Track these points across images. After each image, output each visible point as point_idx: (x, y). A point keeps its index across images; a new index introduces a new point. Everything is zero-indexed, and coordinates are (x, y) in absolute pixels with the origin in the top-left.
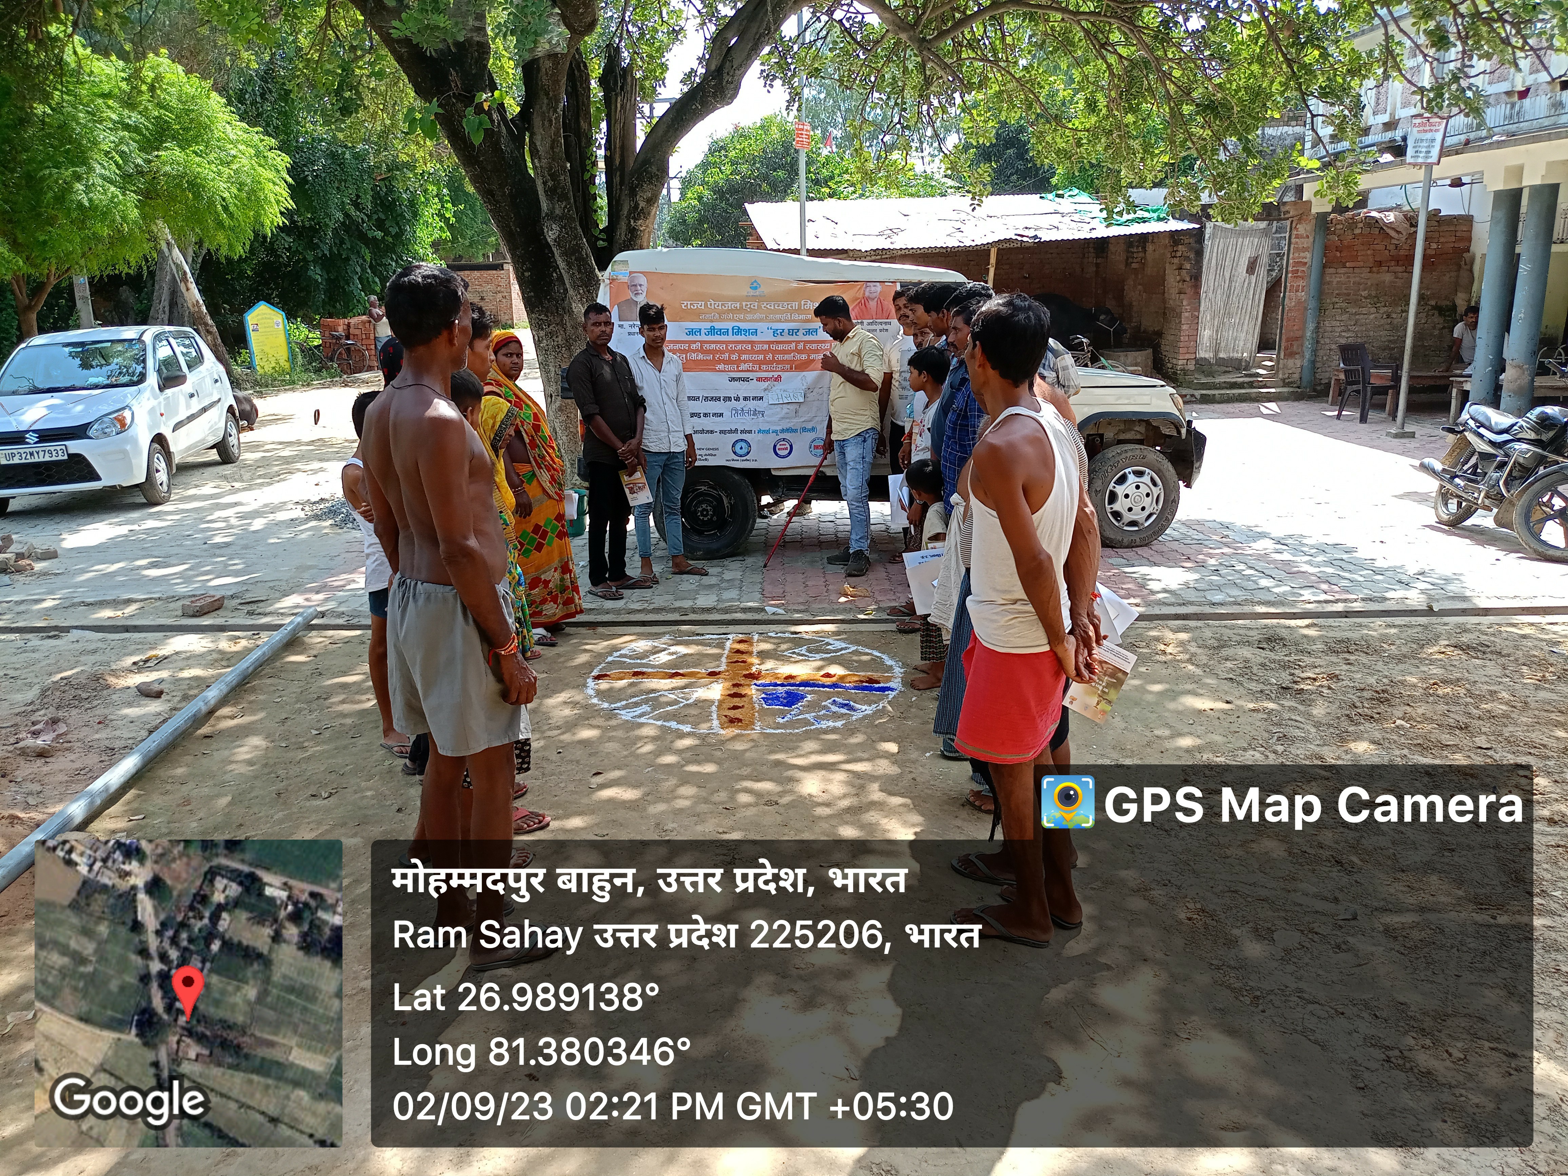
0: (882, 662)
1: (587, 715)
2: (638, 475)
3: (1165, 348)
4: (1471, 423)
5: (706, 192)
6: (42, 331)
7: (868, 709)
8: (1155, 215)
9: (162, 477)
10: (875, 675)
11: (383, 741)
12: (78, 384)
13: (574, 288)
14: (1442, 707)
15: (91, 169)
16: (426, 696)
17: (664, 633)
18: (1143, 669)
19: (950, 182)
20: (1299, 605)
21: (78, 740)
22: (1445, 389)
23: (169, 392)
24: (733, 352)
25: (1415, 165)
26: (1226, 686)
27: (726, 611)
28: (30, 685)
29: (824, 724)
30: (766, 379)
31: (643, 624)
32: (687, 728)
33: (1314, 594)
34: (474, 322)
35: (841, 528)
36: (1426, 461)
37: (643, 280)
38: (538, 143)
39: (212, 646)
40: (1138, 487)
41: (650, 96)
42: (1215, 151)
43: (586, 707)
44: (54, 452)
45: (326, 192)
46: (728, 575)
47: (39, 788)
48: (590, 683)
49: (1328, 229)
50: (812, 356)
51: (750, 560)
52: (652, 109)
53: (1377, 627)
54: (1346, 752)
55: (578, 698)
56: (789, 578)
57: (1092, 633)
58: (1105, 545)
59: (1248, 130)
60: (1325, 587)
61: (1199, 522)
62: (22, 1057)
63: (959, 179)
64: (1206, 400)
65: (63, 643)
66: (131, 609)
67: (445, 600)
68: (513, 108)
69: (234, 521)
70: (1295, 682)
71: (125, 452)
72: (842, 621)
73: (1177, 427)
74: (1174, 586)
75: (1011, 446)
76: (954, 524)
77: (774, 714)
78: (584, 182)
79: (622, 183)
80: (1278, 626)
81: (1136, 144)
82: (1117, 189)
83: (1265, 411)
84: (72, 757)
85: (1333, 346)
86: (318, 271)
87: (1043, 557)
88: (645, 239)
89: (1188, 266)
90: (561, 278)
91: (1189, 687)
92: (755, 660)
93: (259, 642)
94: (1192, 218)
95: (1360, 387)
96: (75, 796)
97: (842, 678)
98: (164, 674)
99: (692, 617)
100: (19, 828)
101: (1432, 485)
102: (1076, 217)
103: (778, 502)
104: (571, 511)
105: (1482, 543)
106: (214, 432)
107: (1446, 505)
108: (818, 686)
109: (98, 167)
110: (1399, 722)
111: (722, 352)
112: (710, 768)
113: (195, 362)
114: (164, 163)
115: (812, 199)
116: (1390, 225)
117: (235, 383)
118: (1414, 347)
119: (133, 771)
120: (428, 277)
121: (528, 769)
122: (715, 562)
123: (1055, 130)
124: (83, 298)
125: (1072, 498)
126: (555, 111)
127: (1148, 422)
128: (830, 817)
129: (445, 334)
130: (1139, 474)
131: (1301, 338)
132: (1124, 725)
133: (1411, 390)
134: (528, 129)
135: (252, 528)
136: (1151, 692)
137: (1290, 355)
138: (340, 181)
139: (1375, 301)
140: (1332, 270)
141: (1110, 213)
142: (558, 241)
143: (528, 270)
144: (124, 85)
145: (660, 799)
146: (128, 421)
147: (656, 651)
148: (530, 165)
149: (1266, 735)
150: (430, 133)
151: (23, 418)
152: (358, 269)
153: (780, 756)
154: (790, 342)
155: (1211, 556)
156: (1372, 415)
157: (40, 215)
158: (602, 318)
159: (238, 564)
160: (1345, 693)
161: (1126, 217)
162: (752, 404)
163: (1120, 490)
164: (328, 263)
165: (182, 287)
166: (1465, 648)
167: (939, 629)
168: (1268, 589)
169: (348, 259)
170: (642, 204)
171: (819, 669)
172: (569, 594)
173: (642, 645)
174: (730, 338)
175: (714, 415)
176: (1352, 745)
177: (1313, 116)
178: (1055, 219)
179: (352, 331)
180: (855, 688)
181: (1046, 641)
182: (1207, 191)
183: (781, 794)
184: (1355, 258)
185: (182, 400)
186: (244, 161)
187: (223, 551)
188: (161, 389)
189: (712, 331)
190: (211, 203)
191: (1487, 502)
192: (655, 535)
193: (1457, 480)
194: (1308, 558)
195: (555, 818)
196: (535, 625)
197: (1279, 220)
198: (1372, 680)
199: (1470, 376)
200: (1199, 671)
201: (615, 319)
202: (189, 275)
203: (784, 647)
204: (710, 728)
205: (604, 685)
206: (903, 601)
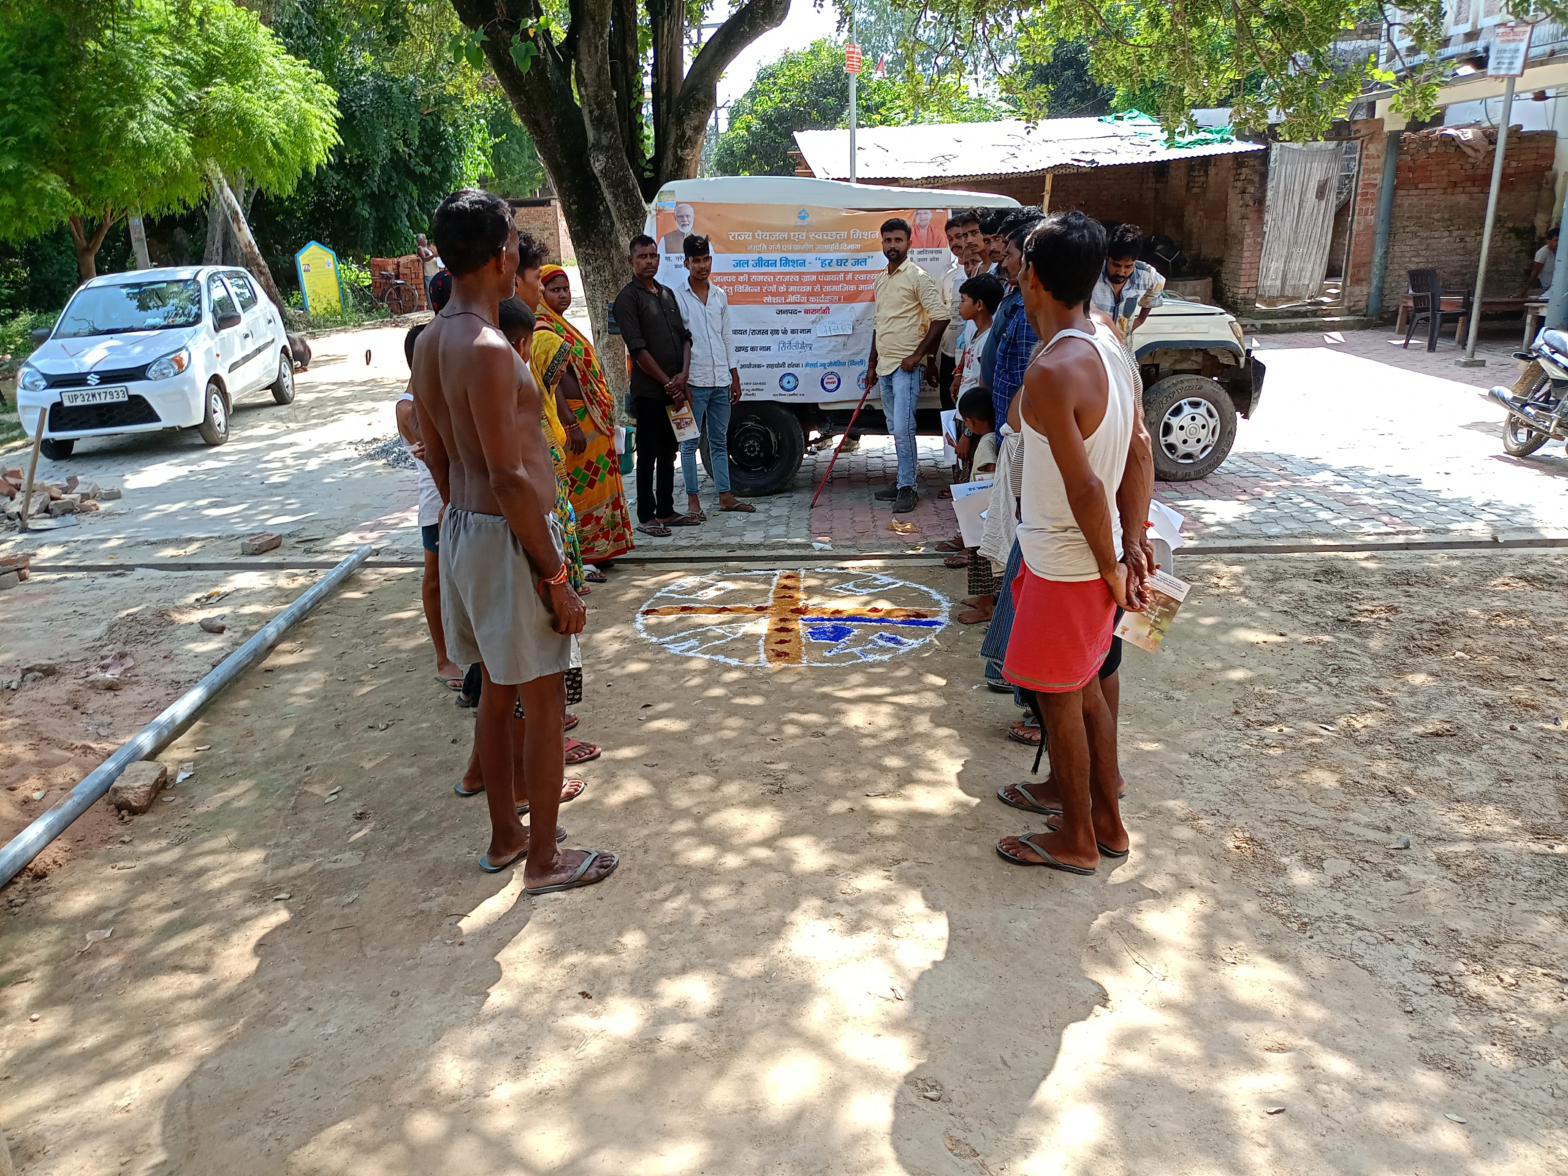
0: (930, 597)
1: (637, 648)
2: (685, 409)
3: (1225, 276)
4: (1546, 349)
5: (755, 122)
6: (100, 272)
7: (915, 643)
8: (1218, 137)
9: (219, 417)
10: (923, 610)
11: (437, 675)
12: (136, 326)
13: (622, 220)
14: (1503, 639)
15: (144, 107)
16: (477, 628)
17: (711, 570)
18: (1195, 603)
19: (1005, 106)
20: (1358, 537)
21: (146, 674)
22: (1519, 315)
23: (224, 332)
24: (780, 283)
25: (1497, 77)
26: (1280, 618)
27: (773, 547)
28: (98, 621)
29: (871, 658)
30: (815, 311)
31: (691, 560)
32: (734, 662)
33: (1374, 526)
34: (521, 249)
35: (889, 464)
36: (1496, 389)
37: (690, 211)
38: (584, 71)
39: (271, 583)
40: (1193, 419)
41: (697, 19)
42: (1283, 66)
43: (635, 641)
44: (115, 393)
45: (374, 128)
46: (775, 512)
47: (109, 720)
48: (639, 618)
49: (1401, 148)
50: (861, 287)
51: (797, 497)
52: (700, 35)
53: (1439, 559)
54: (1403, 684)
55: (627, 632)
56: (837, 514)
57: (1144, 562)
58: (1158, 478)
59: (1319, 42)
60: (1386, 519)
61: (1256, 455)
62: (101, 972)
63: (1014, 103)
64: (1267, 330)
65: (129, 580)
66: (193, 548)
67: (495, 530)
68: (559, 32)
69: (290, 462)
70: (1352, 615)
71: (183, 393)
72: (890, 557)
73: (1236, 356)
74: (1228, 519)
75: (1063, 369)
76: (1003, 455)
77: (821, 647)
78: (630, 110)
79: (668, 111)
80: (1336, 558)
81: (1200, 60)
82: (1179, 108)
83: (1329, 341)
84: (139, 690)
85: (1403, 272)
86: (366, 207)
87: (1093, 483)
88: (692, 170)
89: (1252, 190)
90: (607, 210)
91: (1242, 619)
92: (802, 596)
93: (317, 579)
94: (1257, 137)
95: (1429, 314)
96: (143, 727)
97: (889, 612)
98: (226, 610)
99: (739, 553)
100: (91, 757)
101: (1501, 414)
102: (1136, 140)
103: (826, 437)
104: (620, 446)
105: (1552, 474)
106: (268, 373)
107: (1515, 434)
108: (865, 620)
109: (151, 106)
110: (1459, 654)
111: (770, 284)
112: (756, 701)
113: (249, 302)
114: (214, 99)
115: (863, 126)
116: (1468, 143)
117: (289, 324)
118: (1487, 271)
119: (199, 703)
120: (476, 202)
121: (579, 700)
122: (763, 499)
123: (1116, 47)
124: (139, 240)
125: (1126, 423)
126: (601, 37)
127: (1205, 352)
128: (876, 747)
129: (492, 262)
130: (1196, 405)
131: (1368, 264)
132: (1173, 658)
133: (1483, 317)
134: (574, 57)
135: (308, 468)
136: (1203, 626)
137: (1357, 281)
138: (387, 116)
139: (1449, 223)
140: (1403, 192)
141: (1172, 133)
142: (605, 173)
143: (574, 203)
144: (172, 18)
145: (707, 730)
146: (185, 362)
147: (704, 587)
148: (576, 96)
149: (1320, 667)
150: (476, 64)
151: (84, 360)
152: (406, 207)
153: (827, 689)
154: (839, 273)
155: (1268, 489)
156: (1440, 343)
157: (95, 155)
158: (648, 249)
159: (294, 503)
160: (1403, 626)
161: (1188, 138)
162: (800, 337)
163: (1175, 422)
164: (377, 200)
165: (235, 227)
166: (1530, 580)
167: (989, 563)
168: (1327, 522)
169: (395, 196)
170: (689, 133)
171: (866, 603)
172: (619, 530)
173: (690, 581)
174: (778, 269)
175: (762, 348)
176: (1409, 678)
177: (1390, 25)
178: (1114, 143)
179: (402, 270)
180: (902, 622)
181: (1096, 569)
182: (1275, 109)
183: (827, 726)
184: (1428, 180)
185: (237, 341)
186: (291, 97)
187: (280, 491)
188: (217, 329)
189: (760, 262)
190: (261, 142)
191: (1559, 431)
192: (702, 472)
193: (1528, 409)
194: (1370, 490)
195: (606, 749)
196: (586, 562)
197: (1349, 139)
198: (1432, 612)
199: (1546, 301)
200: (1252, 604)
201: (661, 250)
202: (241, 215)
203: (831, 582)
204: (758, 662)
205: (652, 620)
206: (951, 536)
